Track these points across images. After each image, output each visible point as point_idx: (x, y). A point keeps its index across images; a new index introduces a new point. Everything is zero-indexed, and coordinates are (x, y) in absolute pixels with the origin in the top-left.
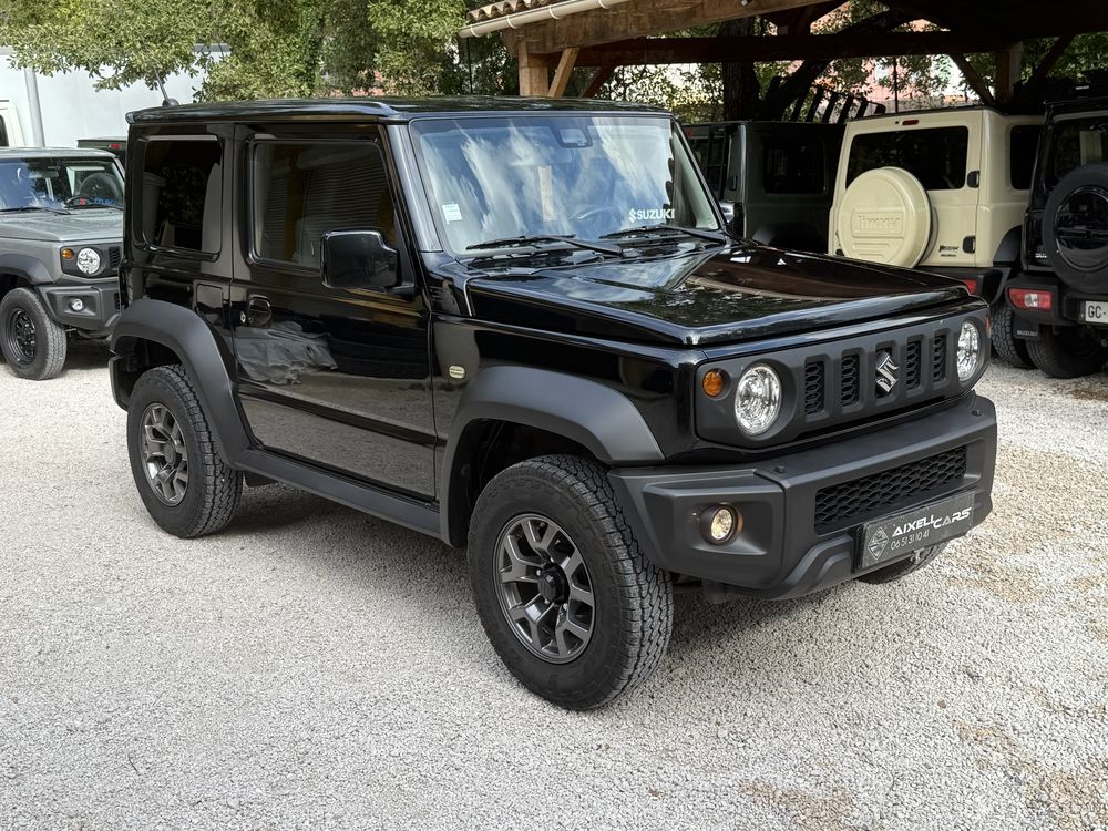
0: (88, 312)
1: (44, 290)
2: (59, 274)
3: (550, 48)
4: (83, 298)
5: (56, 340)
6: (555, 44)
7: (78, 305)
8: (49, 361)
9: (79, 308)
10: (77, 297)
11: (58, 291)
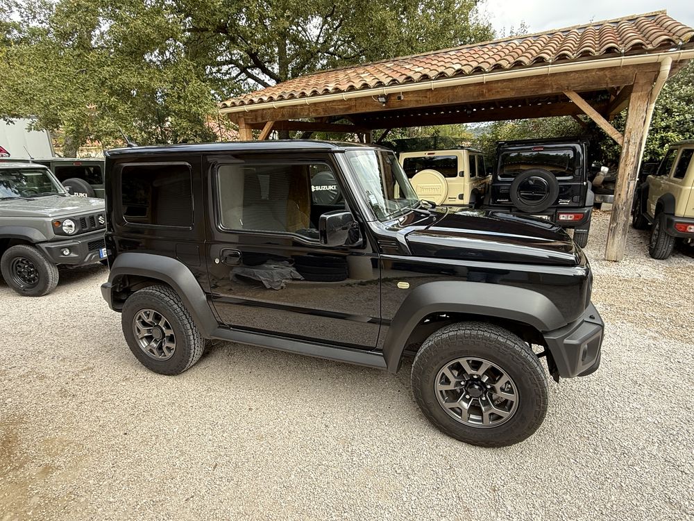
0: (73, 255)
1: (43, 246)
2: (52, 235)
3: (260, 120)
4: (69, 248)
5: (53, 274)
6: (263, 118)
7: (67, 252)
8: (50, 285)
9: (67, 254)
10: (65, 247)
11: (52, 245)
